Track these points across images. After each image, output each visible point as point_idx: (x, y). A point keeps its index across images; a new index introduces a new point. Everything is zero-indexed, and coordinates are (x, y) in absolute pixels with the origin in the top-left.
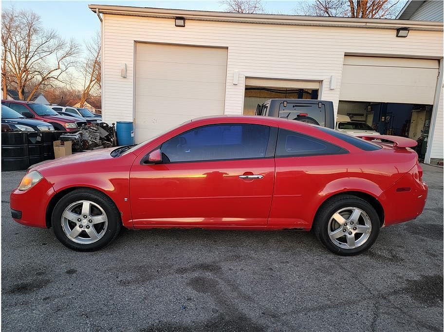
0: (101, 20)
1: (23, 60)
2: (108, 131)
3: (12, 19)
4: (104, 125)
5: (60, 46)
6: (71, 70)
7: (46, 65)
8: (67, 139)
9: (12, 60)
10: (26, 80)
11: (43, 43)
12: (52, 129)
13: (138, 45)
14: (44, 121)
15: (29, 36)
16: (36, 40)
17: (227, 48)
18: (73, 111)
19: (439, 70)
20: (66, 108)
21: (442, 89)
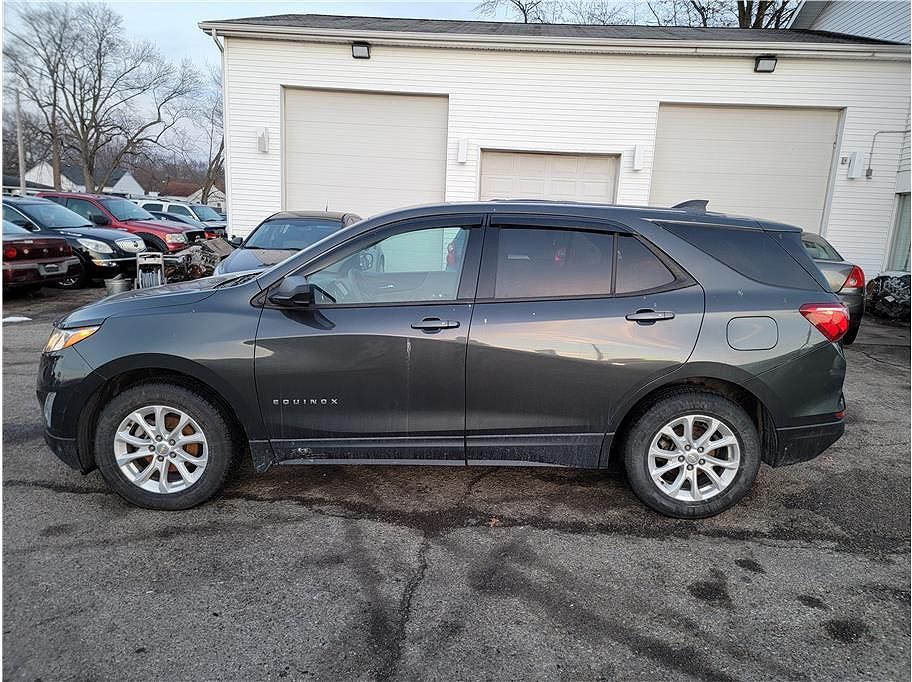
0: (222, 50)
1: (89, 105)
3: (64, 25)
5: (161, 78)
9: (68, 106)
10: (96, 144)
11: (128, 69)
12: (141, 247)
13: (288, 91)
14: (129, 231)
15: (99, 55)
16: (112, 65)
17: (447, 96)
18: (182, 210)
19: (837, 130)
20: (169, 204)
21: (840, 166)
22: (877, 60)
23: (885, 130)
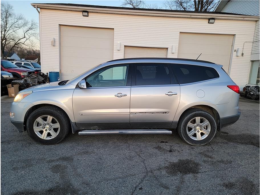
0: (39, 12)
1: (3, 33)
2: (44, 78)
4: (42, 74)
5: (25, 24)
6: (32, 38)
7: (17, 35)
8: (16, 83)
10: (5, 44)
11: (15, 22)
12: (12, 76)
13: (61, 26)
15: (6, 18)
16: (10, 21)
17: (113, 29)
18: (28, 65)
19: (233, 41)
20: (24, 63)
21: (234, 52)
22: (245, 20)
23: (247, 41)
